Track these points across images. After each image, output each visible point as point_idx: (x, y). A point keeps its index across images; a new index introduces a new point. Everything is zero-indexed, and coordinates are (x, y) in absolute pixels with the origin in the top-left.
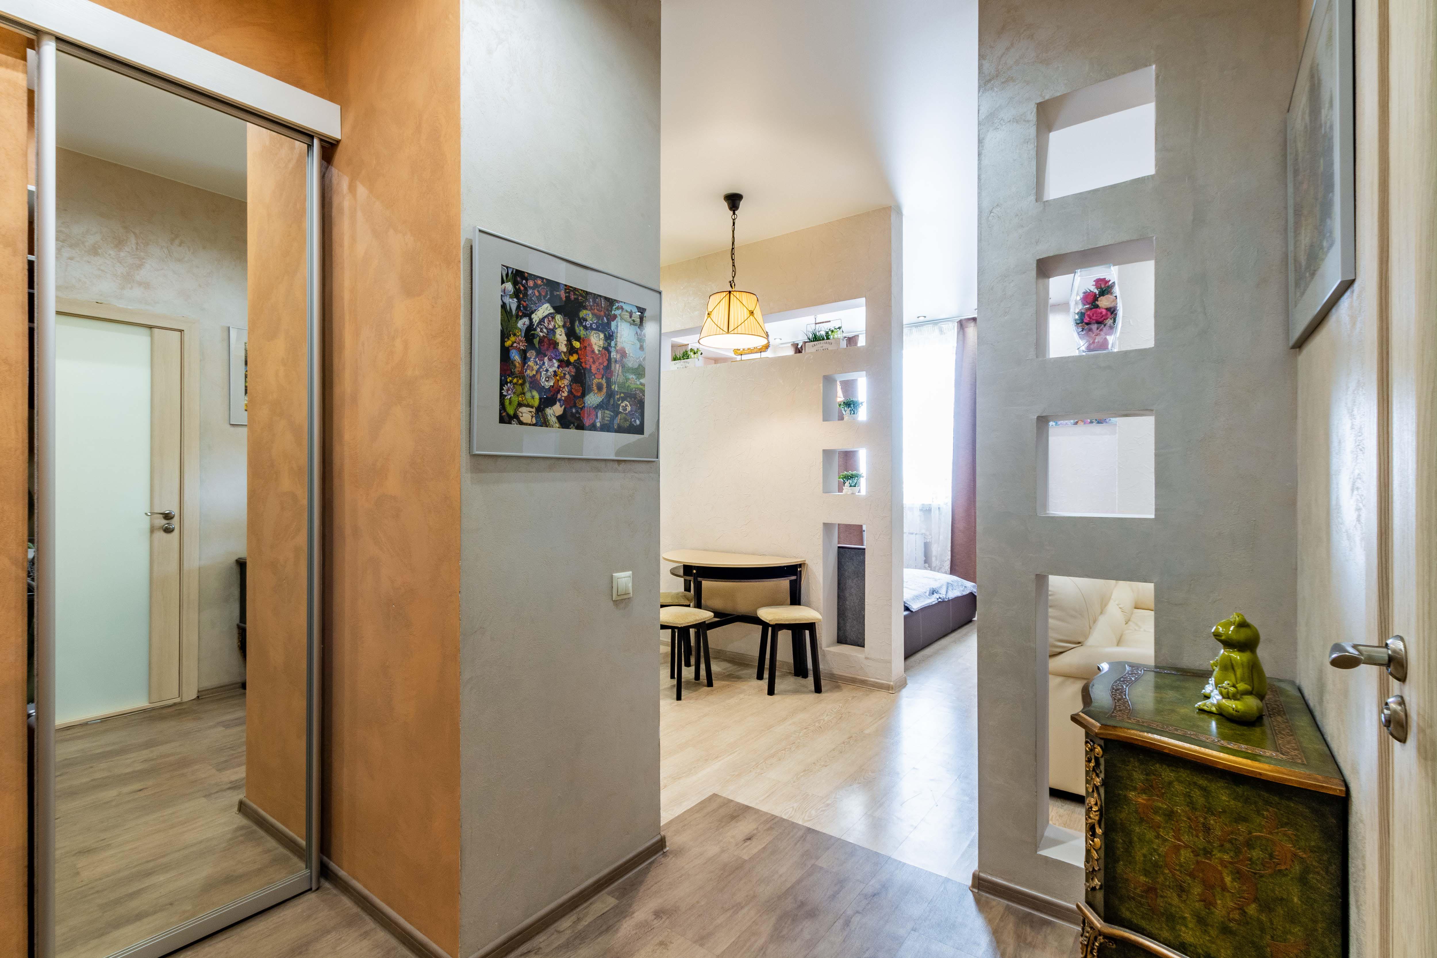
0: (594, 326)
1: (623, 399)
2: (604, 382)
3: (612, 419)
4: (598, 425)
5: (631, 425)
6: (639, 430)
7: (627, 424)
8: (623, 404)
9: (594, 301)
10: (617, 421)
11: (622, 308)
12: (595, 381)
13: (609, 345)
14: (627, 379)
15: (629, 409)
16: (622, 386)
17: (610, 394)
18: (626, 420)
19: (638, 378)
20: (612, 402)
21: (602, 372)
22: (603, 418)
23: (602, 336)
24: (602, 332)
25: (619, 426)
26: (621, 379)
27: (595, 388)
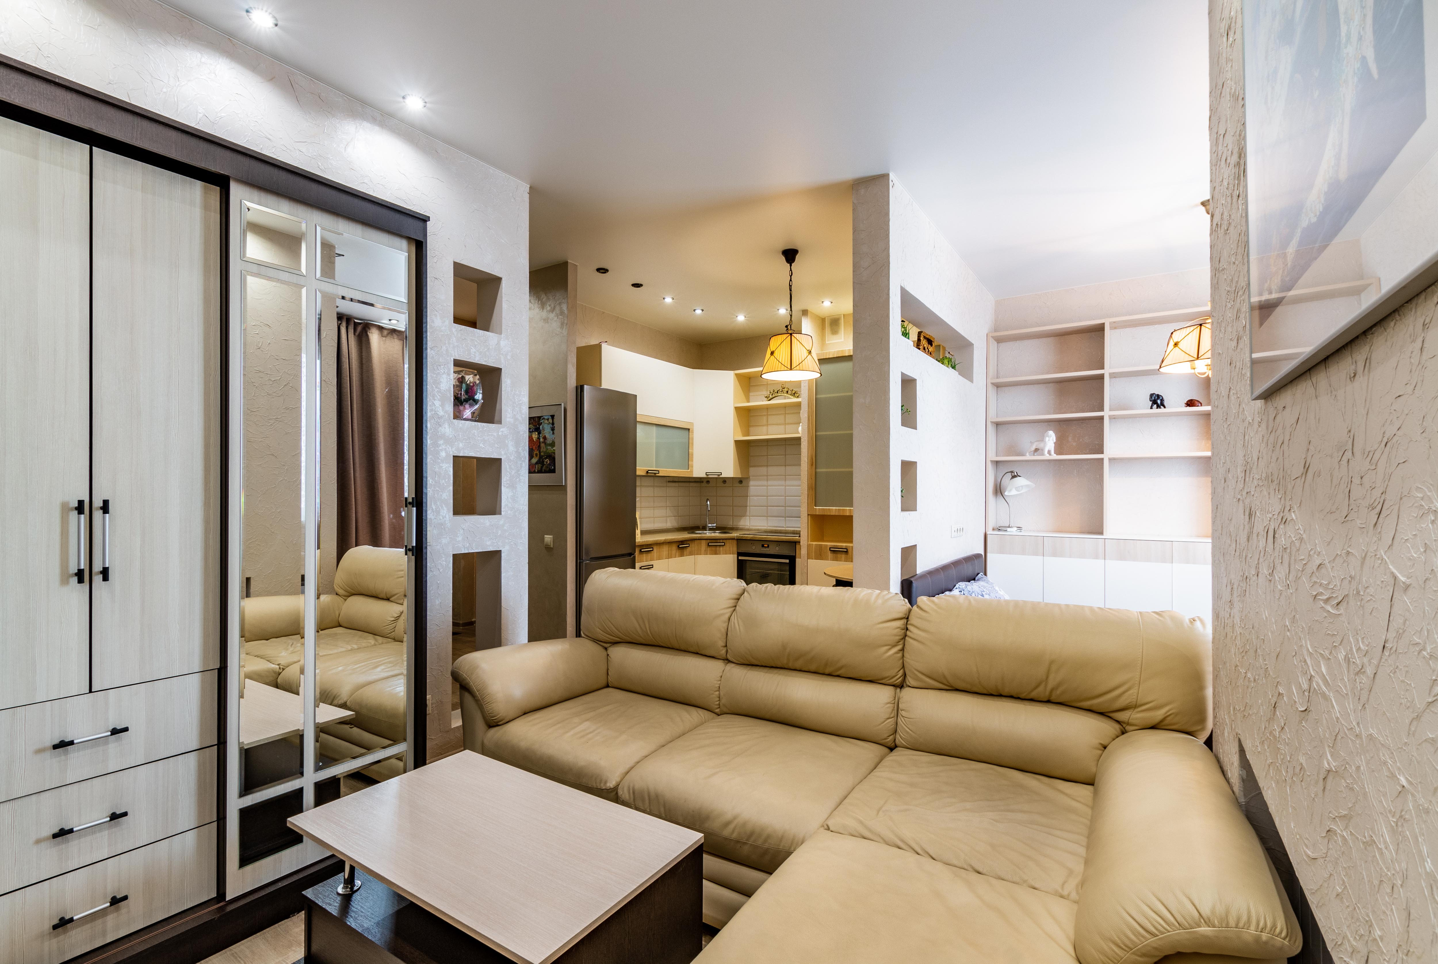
0: (534, 430)
1: (546, 458)
2: (538, 452)
3: (542, 467)
4: (536, 471)
5: (550, 469)
6: (553, 471)
7: (548, 469)
8: (546, 461)
9: (533, 420)
10: (544, 468)
11: (544, 418)
12: (535, 453)
13: (540, 436)
14: (547, 449)
15: (548, 462)
16: (545, 452)
17: (541, 457)
18: (547, 467)
19: (552, 448)
20: (541, 460)
21: (537, 448)
22: (538, 468)
23: (537, 433)
24: (537, 431)
25: (545, 470)
26: (545, 450)
27: (535, 455)
